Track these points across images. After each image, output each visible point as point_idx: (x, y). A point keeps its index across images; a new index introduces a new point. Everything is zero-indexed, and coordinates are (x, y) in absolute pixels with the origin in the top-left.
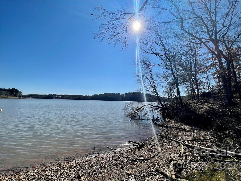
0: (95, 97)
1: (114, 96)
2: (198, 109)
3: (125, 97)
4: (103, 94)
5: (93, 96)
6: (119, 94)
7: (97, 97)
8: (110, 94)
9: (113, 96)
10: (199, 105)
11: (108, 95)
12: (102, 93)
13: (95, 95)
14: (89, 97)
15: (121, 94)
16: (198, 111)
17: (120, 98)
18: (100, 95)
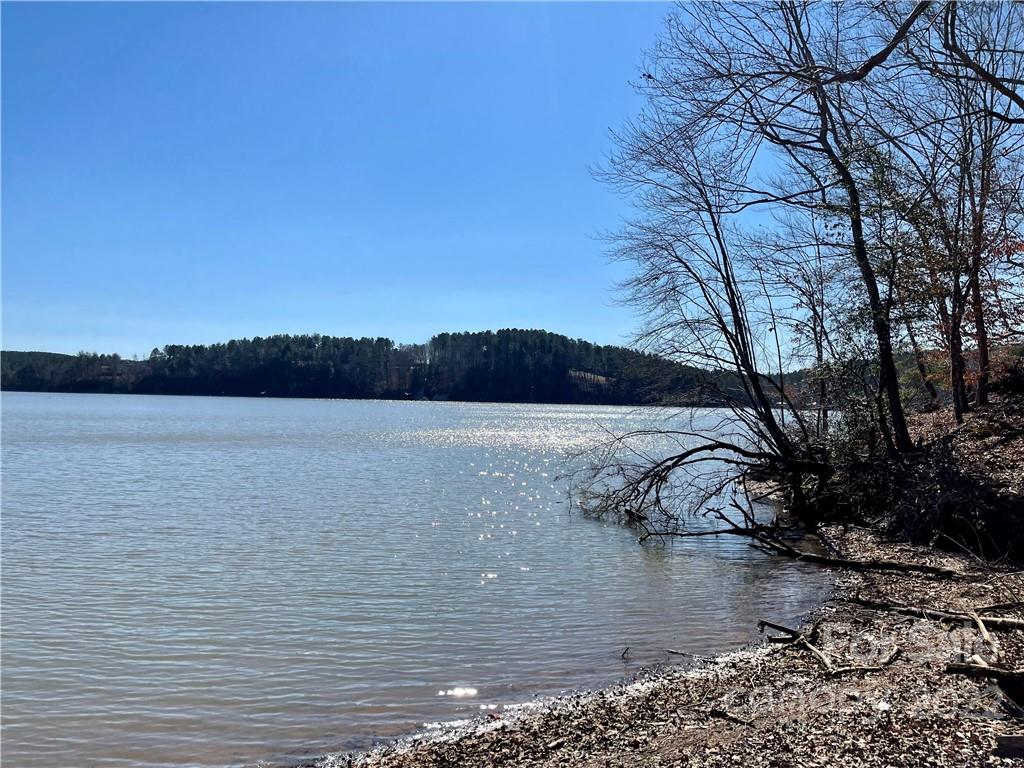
0: (172, 369)
1: (345, 359)
2: (993, 470)
3: (434, 372)
4: (245, 341)
5: (154, 361)
6: (384, 343)
7: (193, 372)
8: (306, 342)
9: (331, 357)
10: (995, 445)
11: (288, 348)
12: (238, 337)
13: (172, 350)
14: (120, 369)
15: (396, 346)
16: (998, 479)
17: (394, 379)
18: (216, 349)
